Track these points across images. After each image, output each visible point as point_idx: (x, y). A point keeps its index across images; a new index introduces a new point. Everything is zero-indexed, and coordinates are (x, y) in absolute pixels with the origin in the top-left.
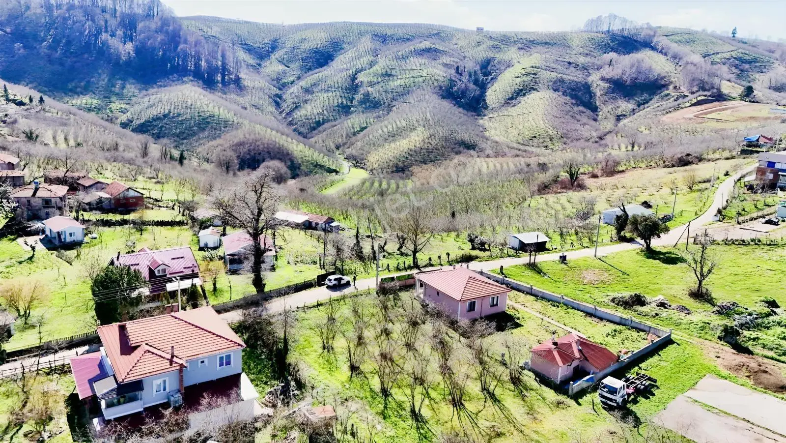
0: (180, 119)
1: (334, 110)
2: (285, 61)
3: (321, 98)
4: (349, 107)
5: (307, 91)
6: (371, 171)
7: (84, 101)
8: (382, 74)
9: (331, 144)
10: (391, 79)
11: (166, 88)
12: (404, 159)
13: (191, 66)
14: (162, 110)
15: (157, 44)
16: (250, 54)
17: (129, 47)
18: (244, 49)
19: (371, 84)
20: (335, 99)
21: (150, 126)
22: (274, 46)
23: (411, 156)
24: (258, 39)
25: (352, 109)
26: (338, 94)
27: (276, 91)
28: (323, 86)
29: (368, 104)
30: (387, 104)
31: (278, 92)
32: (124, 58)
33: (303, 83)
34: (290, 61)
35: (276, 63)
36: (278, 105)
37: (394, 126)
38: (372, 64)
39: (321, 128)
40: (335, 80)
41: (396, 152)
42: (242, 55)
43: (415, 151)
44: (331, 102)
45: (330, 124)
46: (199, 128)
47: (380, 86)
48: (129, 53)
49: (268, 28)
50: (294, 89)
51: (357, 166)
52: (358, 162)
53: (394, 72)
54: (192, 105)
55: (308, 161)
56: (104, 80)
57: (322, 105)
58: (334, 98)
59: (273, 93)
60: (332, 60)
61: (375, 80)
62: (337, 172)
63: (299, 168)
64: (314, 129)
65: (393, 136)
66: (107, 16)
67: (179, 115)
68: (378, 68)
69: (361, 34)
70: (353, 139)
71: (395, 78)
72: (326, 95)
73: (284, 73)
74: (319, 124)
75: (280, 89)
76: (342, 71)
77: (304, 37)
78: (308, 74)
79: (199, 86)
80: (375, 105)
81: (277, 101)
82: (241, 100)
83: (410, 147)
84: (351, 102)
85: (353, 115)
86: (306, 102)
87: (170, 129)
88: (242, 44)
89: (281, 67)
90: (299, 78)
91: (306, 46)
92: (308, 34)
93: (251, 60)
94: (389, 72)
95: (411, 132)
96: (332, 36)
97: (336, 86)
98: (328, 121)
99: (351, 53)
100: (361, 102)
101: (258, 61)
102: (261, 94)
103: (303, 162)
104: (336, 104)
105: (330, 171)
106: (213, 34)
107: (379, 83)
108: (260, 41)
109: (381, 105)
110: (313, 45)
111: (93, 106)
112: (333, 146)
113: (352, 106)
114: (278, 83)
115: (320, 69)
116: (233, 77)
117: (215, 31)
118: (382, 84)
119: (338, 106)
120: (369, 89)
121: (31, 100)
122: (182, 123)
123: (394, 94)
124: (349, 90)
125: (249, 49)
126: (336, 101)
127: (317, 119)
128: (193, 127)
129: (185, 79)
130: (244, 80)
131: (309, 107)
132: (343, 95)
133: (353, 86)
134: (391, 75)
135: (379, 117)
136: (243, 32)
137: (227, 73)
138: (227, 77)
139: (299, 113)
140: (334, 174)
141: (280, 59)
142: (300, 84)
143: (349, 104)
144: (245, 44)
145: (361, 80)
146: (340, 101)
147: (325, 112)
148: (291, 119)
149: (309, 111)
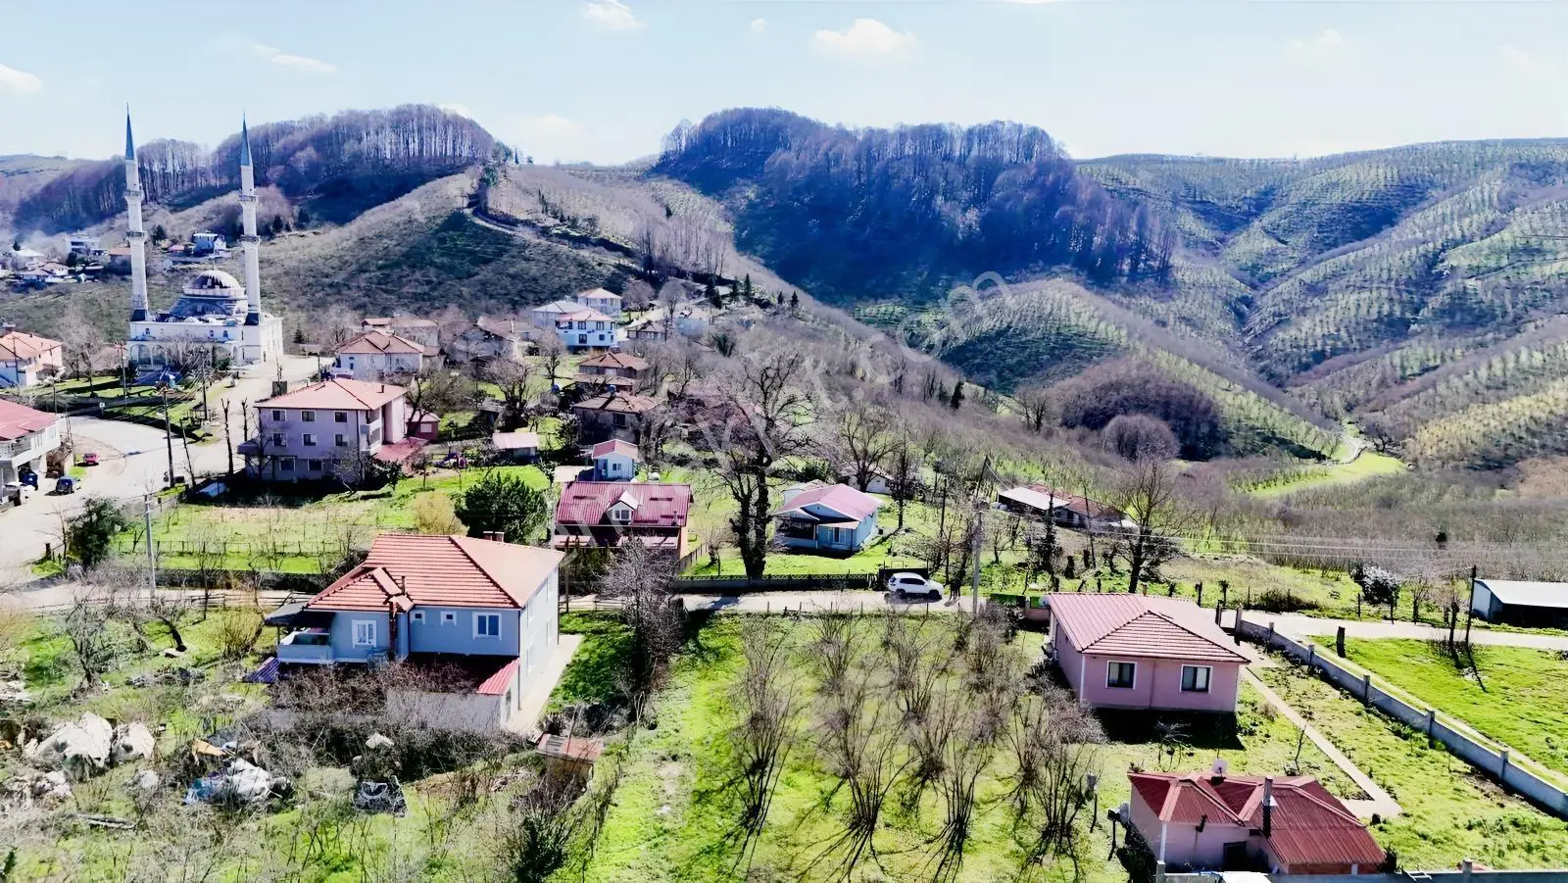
0: (1023, 339)
1: (1366, 329)
2: (1279, 232)
3: (1342, 303)
4: (1407, 324)
5: (1314, 289)
6: (1415, 461)
7: (883, 309)
8: (1514, 250)
9: (1336, 399)
10: (1538, 259)
11: (1019, 285)
12: (1510, 440)
13: (1075, 247)
14: (998, 324)
15: (1020, 209)
16: (1207, 220)
17: (972, 216)
18: (1194, 210)
19: (1476, 272)
20: (1376, 305)
21: (970, 351)
22: (1261, 203)
23: (1534, 434)
24: (1232, 191)
25: (1414, 327)
26: (1385, 293)
27: (1240, 289)
28: (1353, 278)
29: (1458, 318)
30: (1510, 318)
31: (1249, 292)
32: (960, 236)
33: (1307, 275)
34: (1290, 231)
35: (1260, 234)
36: (1241, 318)
37: (1511, 365)
38: (1489, 230)
39: (1321, 367)
40: (1385, 265)
41: (1493, 423)
42: (1189, 222)
43: (1549, 425)
44: (1363, 310)
45: (1349, 356)
46: (1052, 355)
47: (1504, 275)
48: (970, 227)
49: (1261, 168)
50: (1284, 287)
51: (1382, 451)
52: (1385, 441)
53: (1548, 245)
54: (1050, 314)
55: (1252, 428)
56: (920, 275)
57: (1338, 318)
58: (1371, 303)
59: (1236, 294)
60: (1392, 225)
61: (1492, 264)
62: (1320, 457)
63: (1225, 441)
64: (1307, 367)
65: (1500, 388)
66: (950, 166)
67: (1024, 331)
68: (1506, 237)
69: (1481, 165)
70: (1397, 391)
71: (1549, 257)
72: (1355, 296)
73: (1272, 254)
74: (1320, 356)
75: (1254, 287)
76: (1407, 245)
77: (1334, 180)
78: (1326, 254)
79: (1078, 282)
80: (1479, 317)
81: (1240, 310)
82: (1160, 308)
83: (1537, 414)
84: (1417, 311)
85: (1414, 342)
86: (1304, 311)
87: (1001, 356)
88: (1195, 202)
89: (1268, 244)
90: (1302, 262)
91: (1336, 197)
92: (1348, 173)
93: (1204, 231)
94: (1534, 242)
95: (1553, 379)
96: (1404, 174)
97: (1385, 276)
98: (1346, 350)
99: (1446, 207)
100: (1443, 312)
101: (1220, 234)
102: (1208, 297)
103: (1238, 429)
104: (1375, 316)
105: (1303, 453)
106: (1138, 186)
107: (1499, 269)
108: (1235, 193)
109: (1494, 318)
110: (1349, 196)
111: (893, 317)
112: (1338, 404)
113: (1416, 321)
114: (1253, 275)
115: (1357, 244)
116: (1155, 264)
117: (1142, 179)
118: (1509, 272)
119: (1379, 320)
120: (1471, 283)
121: (781, 299)
122: (1023, 347)
123: (1540, 294)
124: (1417, 285)
125: (1205, 211)
126: (1374, 310)
127: (1319, 348)
128: (1042, 354)
129: (1055, 269)
130: (1179, 269)
131: (1306, 324)
132: (1396, 297)
133: (1429, 274)
134: (1538, 251)
135: (1481, 345)
136: (1201, 180)
137: (1143, 257)
138: (1142, 265)
139: (1281, 335)
140: (1312, 460)
141: (1269, 229)
142: (1300, 276)
143: (1408, 315)
144: (1201, 202)
145: (1455, 263)
146: (1386, 309)
147: (1343, 333)
148: (1260, 347)
149: (1304, 330)
